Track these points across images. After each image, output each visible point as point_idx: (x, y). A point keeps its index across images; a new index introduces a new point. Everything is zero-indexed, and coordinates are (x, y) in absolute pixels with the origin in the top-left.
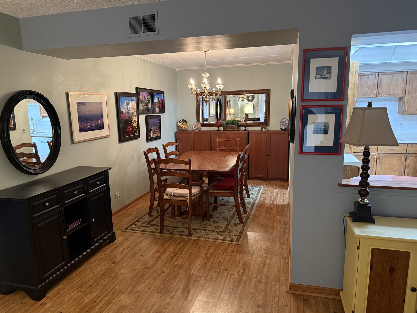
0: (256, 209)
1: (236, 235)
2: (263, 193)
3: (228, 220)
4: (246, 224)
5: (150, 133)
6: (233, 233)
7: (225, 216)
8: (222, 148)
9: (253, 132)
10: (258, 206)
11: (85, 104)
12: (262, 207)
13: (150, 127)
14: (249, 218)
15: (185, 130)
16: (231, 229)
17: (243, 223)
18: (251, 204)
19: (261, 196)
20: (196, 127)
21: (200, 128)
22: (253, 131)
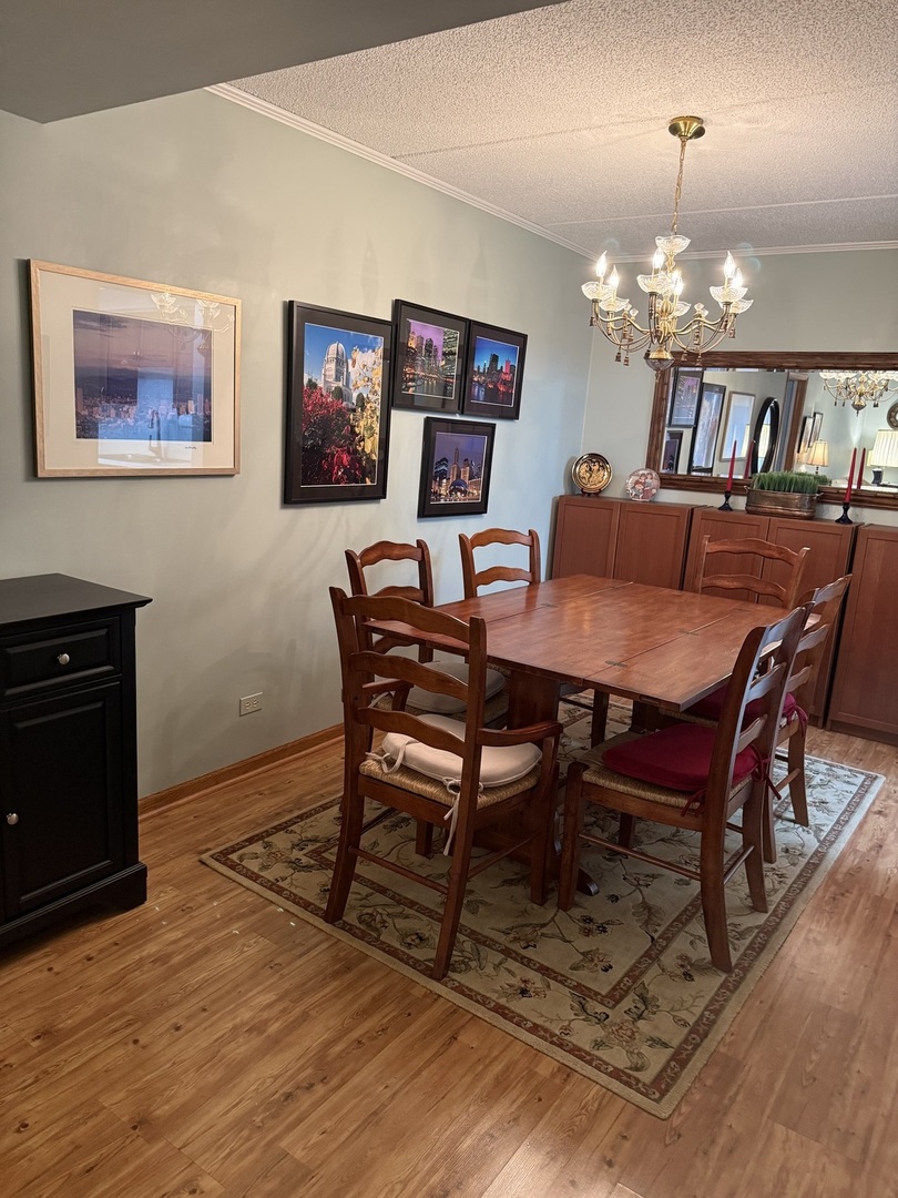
0: (820, 893)
1: (665, 1038)
2: (876, 809)
3: (661, 930)
4: (742, 979)
5: (435, 487)
6: (656, 1027)
7: (651, 903)
8: (719, 583)
9: (877, 532)
10: (835, 882)
11: (119, 327)
12: (855, 892)
13: (439, 463)
14: (768, 946)
15: (597, 494)
16: (653, 990)
17: (728, 969)
18: (803, 862)
19: (861, 826)
20: (640, 487)
21: (654, 491)
22: (878, 529)
